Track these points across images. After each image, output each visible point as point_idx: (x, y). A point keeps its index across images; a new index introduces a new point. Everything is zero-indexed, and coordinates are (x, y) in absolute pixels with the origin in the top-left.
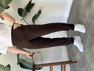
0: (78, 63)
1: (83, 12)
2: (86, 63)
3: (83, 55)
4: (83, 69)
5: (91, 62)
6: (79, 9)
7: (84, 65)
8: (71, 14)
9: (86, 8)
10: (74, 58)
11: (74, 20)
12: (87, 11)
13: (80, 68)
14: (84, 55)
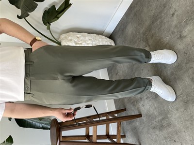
0: (144, 118)
1: (176, 26)
2: (169, 125)
3: (162, 109)
4: (157, 132)
5: (183, 127)
6: (162, 15)
7: (162, 126)
8: (132, 15)
9: (186, 22)
10: (134, 105)
11: (141, 32)
12: (188, 28)
13: (148, 129)
14: (164, 110)
